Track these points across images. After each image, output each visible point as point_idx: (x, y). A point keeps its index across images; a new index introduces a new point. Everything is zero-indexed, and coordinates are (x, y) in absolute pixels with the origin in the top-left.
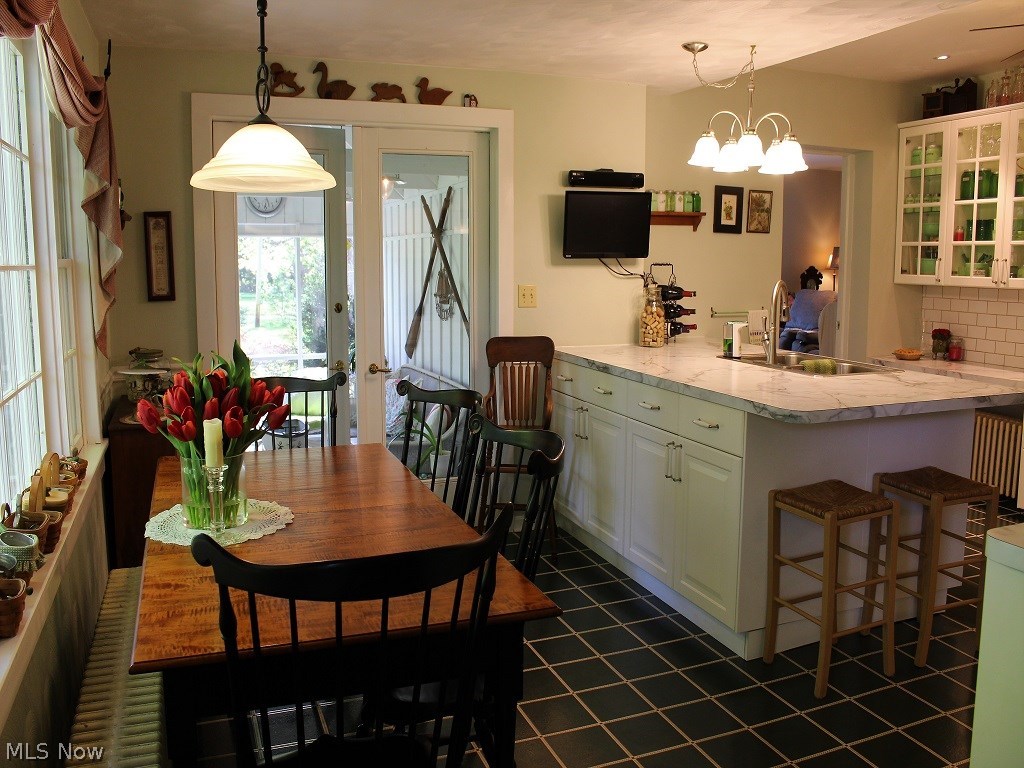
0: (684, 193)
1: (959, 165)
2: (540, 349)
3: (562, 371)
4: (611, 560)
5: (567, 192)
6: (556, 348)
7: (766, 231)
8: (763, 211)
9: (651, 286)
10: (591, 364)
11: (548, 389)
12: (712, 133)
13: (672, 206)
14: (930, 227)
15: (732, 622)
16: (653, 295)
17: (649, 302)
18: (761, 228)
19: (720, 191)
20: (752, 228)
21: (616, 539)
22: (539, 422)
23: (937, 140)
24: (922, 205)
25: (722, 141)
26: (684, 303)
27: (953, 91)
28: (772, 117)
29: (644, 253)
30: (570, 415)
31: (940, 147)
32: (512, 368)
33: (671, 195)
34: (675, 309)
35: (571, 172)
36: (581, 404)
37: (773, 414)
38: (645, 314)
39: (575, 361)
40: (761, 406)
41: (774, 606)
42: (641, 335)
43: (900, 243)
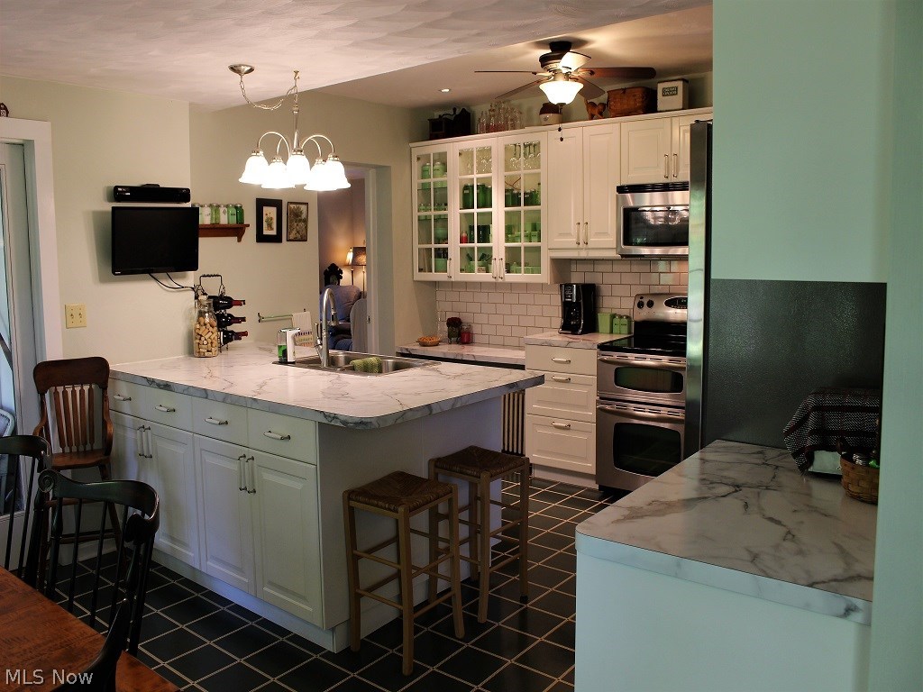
0: (227, 206)
1: (461, 180)
2: (95, 371)
3: (119, 391)
4: (186, 574)
5: (113, 208)
6: (112, 367)
7: (304, 239)
8: (300, 221)
9: (203, 298)
10: (151, 382)
11: (105, 411)
12: (261, 153)
13: (218, 218)
14: (440, 231)
15: (318, 620)
16: (205, 306)
17: (201, 314)
18: (299, 236)
19: (261, 203)
20: (291, 237)
21: (190, 554)
22: (98, 445)
23: (442, 159)
24: (433, 213)
25: (270, 159)
26: (234, 311)
27: (452, 118)
28: (314, 138)
29: (194, 267)
30: (131, 435)
31: (445, 164)
32: (65, 393)
33: (215, 208)
34: (226, 318)
35: (116, 187)
36: (142, 423)
37: (345, 422)
38: (198, 326)
39: (132, 379)
40: (332, 415)
41: (355, 598)
42: (196, 346)
43: (417, 246)
